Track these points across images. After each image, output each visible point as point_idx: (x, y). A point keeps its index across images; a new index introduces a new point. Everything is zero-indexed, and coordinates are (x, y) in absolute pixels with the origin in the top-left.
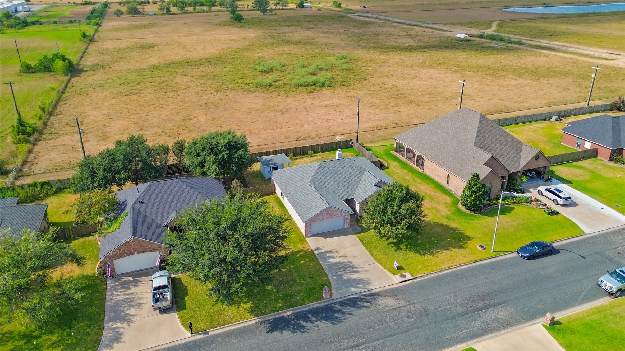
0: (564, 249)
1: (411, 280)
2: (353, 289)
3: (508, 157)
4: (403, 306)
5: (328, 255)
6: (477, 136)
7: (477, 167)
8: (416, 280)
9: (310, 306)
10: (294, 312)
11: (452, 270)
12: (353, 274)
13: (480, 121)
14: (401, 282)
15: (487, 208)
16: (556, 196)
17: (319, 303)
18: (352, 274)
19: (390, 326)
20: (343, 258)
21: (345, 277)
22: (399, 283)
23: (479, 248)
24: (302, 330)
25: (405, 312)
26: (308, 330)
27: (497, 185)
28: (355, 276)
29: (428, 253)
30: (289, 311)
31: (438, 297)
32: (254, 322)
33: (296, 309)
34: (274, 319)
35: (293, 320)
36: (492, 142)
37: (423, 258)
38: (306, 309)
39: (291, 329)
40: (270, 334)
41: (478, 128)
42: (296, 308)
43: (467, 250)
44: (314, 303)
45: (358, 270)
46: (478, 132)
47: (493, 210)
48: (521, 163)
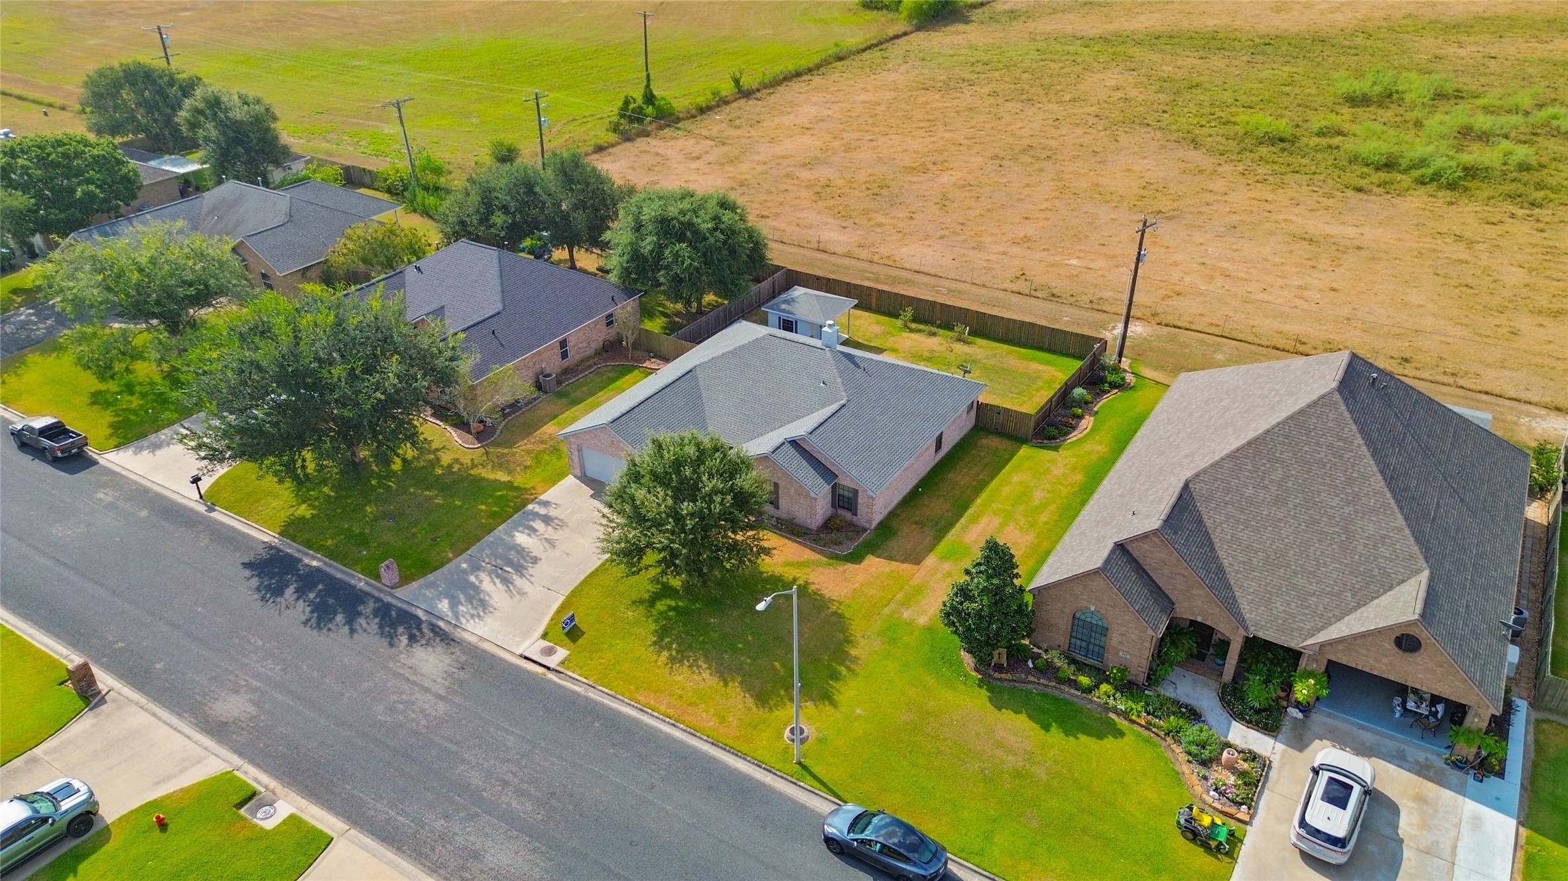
1: (549, 668)
2: (444, 606)
3: (1300, 581)
4: (428, 691)
5: (538, 524)
6: (1233, 456)
7: (1103, 541)
8: (551, 676)
9: (353, 577)
10: (323, 566)
12: (497, 581)
13: (1301, 412)
14: (526, 658)
15: (1031, 678)
17: (367, 583)
18: (496, 580)
20: (545, 544)
21: (477, 578)
22: (521, 656)
24: (269, 596)
25: (407, 698)
26: (274, 602)
27: (1133, 637)
28: (489, 586)
29: (674, 653)
30: (319, 560)
32: (266, 539)
33: (331, 566)
34: (287, 554)
35: (294, 575)
36: (1279, 501)
37: (649, 653)
38: (339, 575)
39: (266, 583)
40: (241, 567)
41: (1267, 432)
42: (335, 564)
43: (758, 713)
44: (362, 577)
45: (518, 581)
46: (1249, 443)
47: (1045, 695)
48: (1332, 628)
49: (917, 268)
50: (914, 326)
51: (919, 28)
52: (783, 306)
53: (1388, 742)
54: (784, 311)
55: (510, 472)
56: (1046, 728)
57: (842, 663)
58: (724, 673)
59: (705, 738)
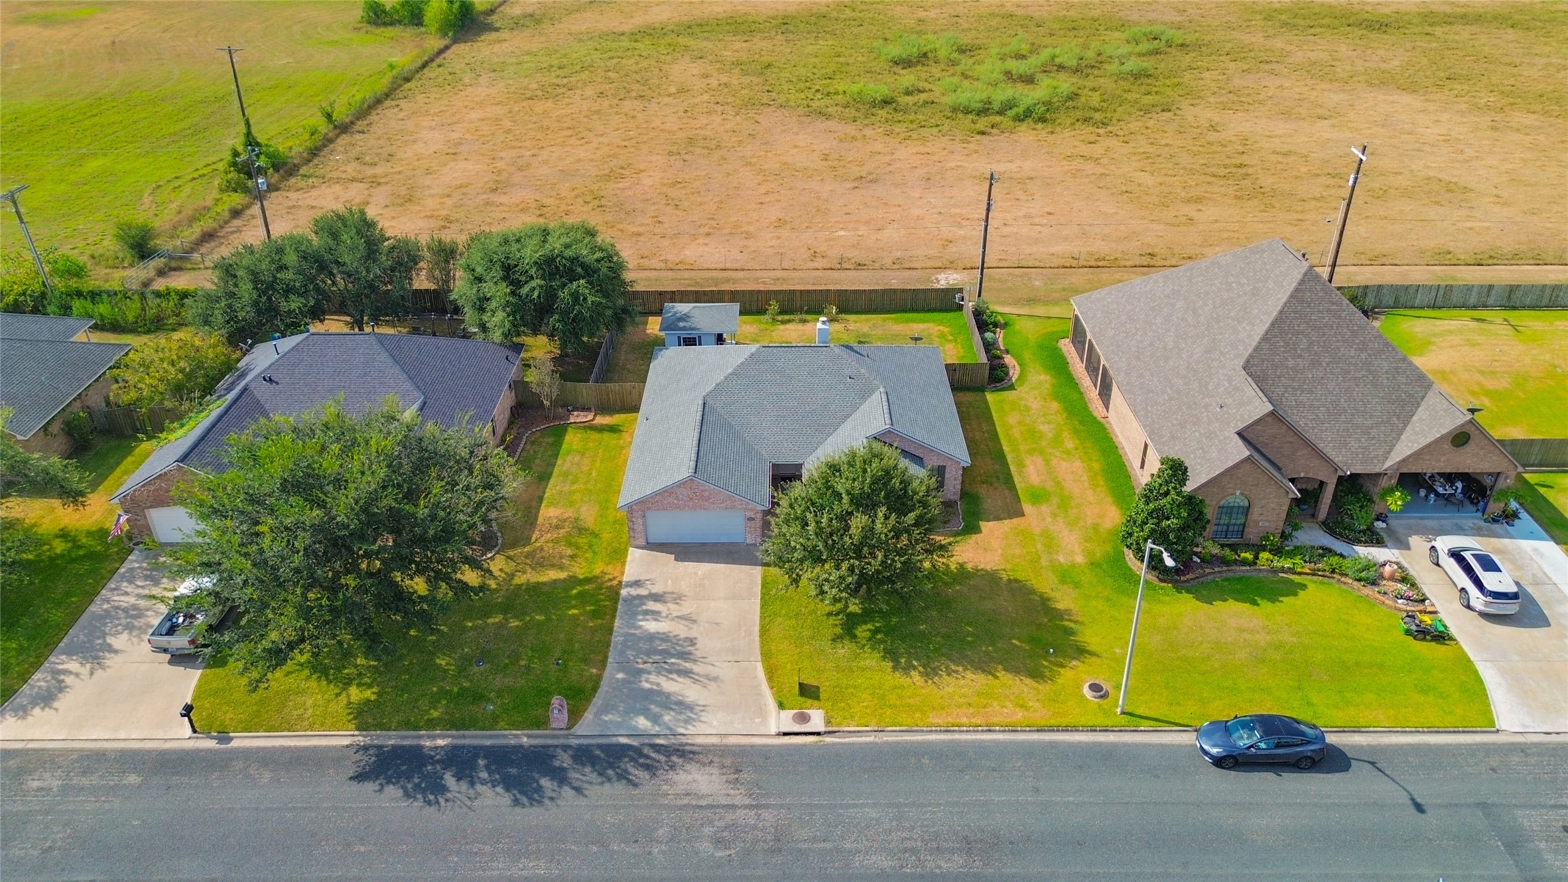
0: (1373, 763)
1: (819, 734)
2: (642, 723)
3: (1358, 420)
4: (733, 807)
5: (652, 606)
6: (1266, 338)
7: (1216, 435)
8: (828, 739)
9: (505, 736)
10: (455, 741)
11: (957, 736)
12: (674, 676)
13: (1296, 290)
14: (785, 734)
15: (1208, 571)
16: (1471, 578)
17: (529, 736)
18: (671, 676)
19: (650, 853)
20: (683, 622)
21: (648, 682)
22: (778, 734)
23: (1086, 690)
24: (432, 797)
25: (721, 824)
26: (447, 800)
27: (1273, 505)
28: (671, 685)
29: (921, 669)
30: (443, 737)
31: (847, 806)
32: (346, 742)
33: (464, 737)
34: (394, 747)
35: (432, 764)
36: (1315, 364)
37: (899, 679)
38: (488, 743)
39: (409, 786)
40: (354, 783)
41: (1281, 312)
42: (466, 732)
43: (1045, 688)
44: (519, 732)
45: (696, 668)
46: (1273, 324)
47: (1226, 579)
48: (1398, 447)
49: (722, 266)
50: (780, 318)
51: (455, 41)
52: (681, 324)
53: (1444, 522)
54: (684, 328)
55: (561, 568)
56: (1255, 603)
57: (1062, 619)
58: (983, 666)
59: (1028, 729)
